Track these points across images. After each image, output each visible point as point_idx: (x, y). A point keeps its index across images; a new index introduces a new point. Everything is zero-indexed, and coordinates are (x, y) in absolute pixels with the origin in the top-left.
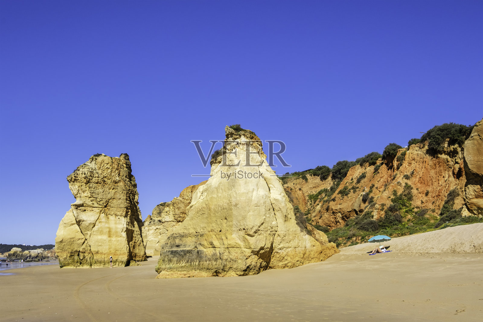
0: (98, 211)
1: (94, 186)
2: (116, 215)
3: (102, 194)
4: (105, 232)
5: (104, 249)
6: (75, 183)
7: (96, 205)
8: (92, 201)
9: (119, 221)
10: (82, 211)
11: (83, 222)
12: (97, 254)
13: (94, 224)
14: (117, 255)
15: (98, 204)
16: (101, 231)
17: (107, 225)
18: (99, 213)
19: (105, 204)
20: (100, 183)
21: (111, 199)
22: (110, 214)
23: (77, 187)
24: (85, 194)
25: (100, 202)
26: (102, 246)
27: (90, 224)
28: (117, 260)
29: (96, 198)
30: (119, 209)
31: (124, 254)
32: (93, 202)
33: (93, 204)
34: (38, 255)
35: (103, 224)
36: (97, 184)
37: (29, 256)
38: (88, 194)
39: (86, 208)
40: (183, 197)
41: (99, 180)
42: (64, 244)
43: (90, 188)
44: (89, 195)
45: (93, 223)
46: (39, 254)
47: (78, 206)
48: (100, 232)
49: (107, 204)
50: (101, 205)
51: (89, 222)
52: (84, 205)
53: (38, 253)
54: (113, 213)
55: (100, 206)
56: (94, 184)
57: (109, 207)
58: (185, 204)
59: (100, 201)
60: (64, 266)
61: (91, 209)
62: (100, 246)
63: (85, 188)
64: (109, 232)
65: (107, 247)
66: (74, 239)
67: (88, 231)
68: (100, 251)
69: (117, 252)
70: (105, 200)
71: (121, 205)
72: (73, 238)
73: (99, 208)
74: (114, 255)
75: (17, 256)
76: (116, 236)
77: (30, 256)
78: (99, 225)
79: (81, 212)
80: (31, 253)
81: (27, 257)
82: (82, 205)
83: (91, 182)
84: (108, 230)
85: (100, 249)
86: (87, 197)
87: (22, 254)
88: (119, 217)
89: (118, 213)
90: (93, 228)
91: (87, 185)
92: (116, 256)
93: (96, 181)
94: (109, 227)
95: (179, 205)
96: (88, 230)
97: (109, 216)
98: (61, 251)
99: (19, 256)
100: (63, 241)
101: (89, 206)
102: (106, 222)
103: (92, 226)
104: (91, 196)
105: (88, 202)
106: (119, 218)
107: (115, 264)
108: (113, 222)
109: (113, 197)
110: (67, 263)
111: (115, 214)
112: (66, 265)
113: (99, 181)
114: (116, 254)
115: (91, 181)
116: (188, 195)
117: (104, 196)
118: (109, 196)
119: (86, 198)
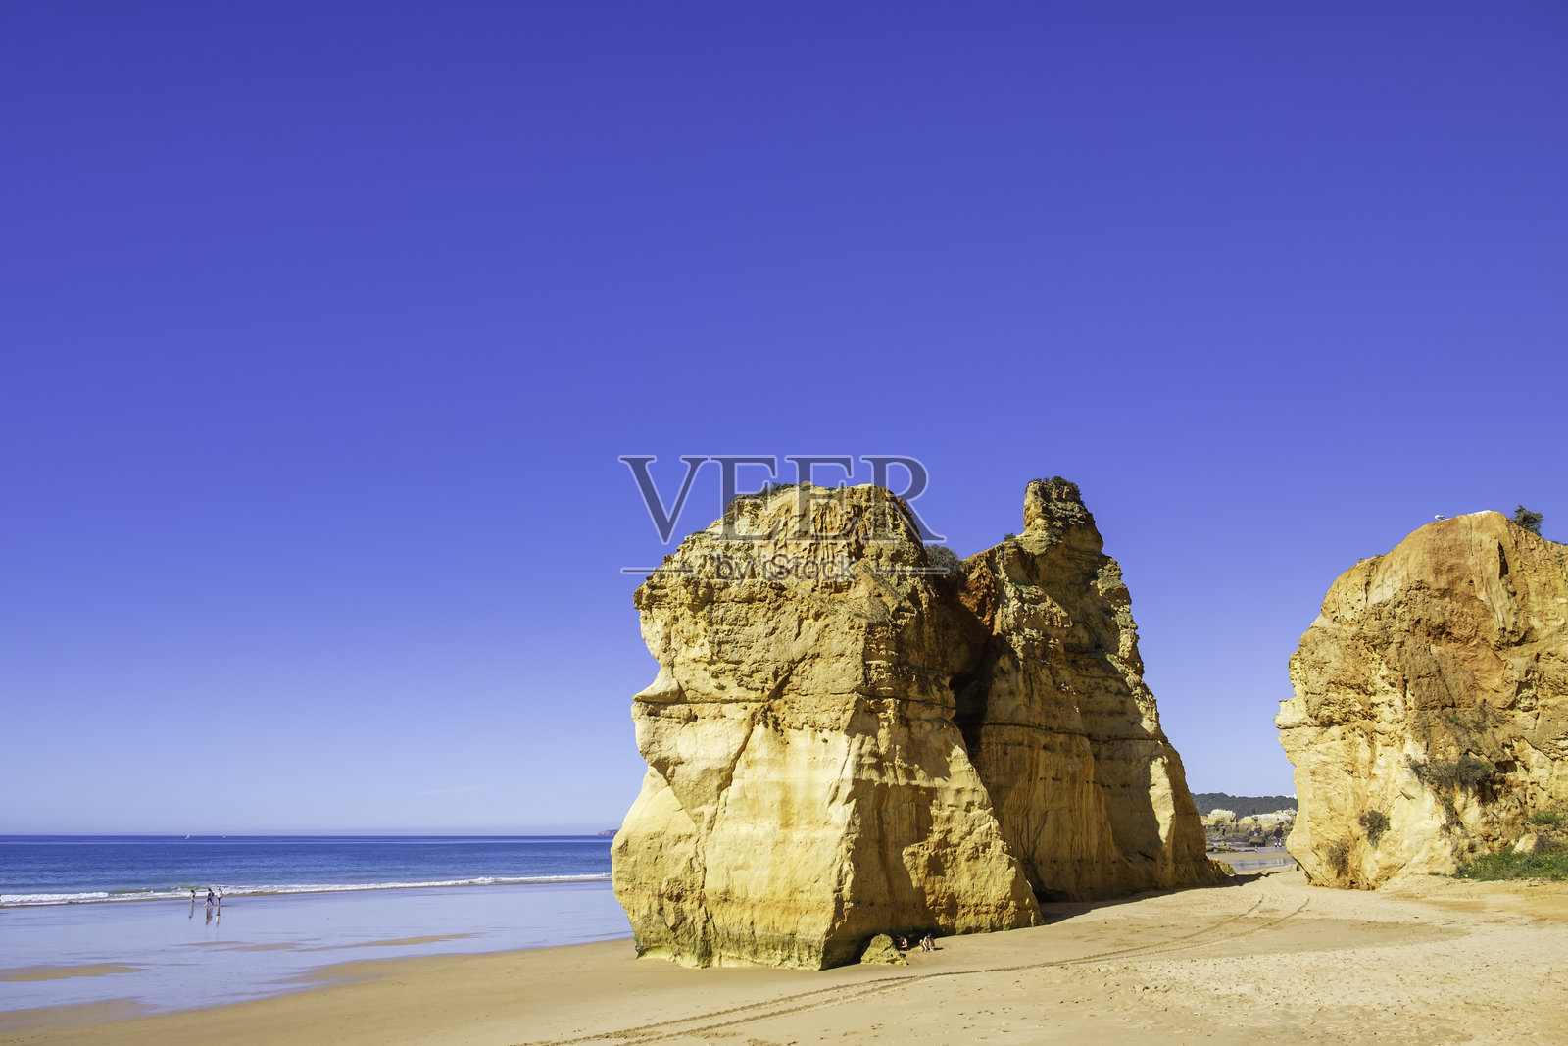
0: (747, 714)
1: (731, 616)
2: (816, 728)
3: (766, 641)
4: (768, 804)
5: (754, 882)
6: (654, 610)
7: (734, 691)
8: (717, 677)
9: (827, 751)
10: (679, 723)
11: (680, 769)
12: (726, 905)
13: (724, 774)
14: (797, 910)
15: (743, 689)
16: (753, 800)
17: (775, 776)
18: (744, 724)
19: (771, 685)
20: (760, 600)
21: (803, 658)
22: (793, 725)
23: (659, 625)
24: (695, 652)
25: (750, 677)
26: (749, 867)
27: (706, 771)
28: (792, 935)
29: (733, 662)
30: (829, 701)
31: (821, 906)
32: (723, 681)
33: (722, 688)
34: (1281, 828)
35: (760, 770)
36: (749, 603)
37: (1256, 830)
38: (702, 649)
39: (696, 708)
40: (1334, 615)
41: (754, 586)
42: (632, 859)
43: (711, 624)
44: (707, 652)
45: (721, 771)
46: (1282, 824)
47: (660, 703)
48: (751, 807)
49: (786, 681)
50: (756, 690)
51: (701, 765)
52: (689, 695)
53: (1278, 822)
54: (802, 718)
55: (752, 695)
56: (734, 607)
57: (791, 696)
58: (1343, 643)
59: (752, 672)
60: (647, 949)
61: (713, 709)
62: (742, 867)
63: (692, 628)
64: (785, 802)
65: (766, 873)
66: (663, 839)
67: (706, 802)
68: (738, 892)
69: (798, 896)
70: (772, 667)
71: (840, 681)
72: (661, 835)
73: (749, 701)
74: (786, 909)
75: (1224, 831)
76: (811, 822)
77: (1259, 831)
78: (748, 774)
79: (674, 725)
80: (1259, 822)
81: (1252, 834)
82: (679, 696)
83: (723, 599)
84: (778, 795)
85: (740, 883)
86: (700, 664)
87: (1237, 826)
88: (826, 734)
89: (824, 719)
90: (721, 788)
91: (700, 613)
92: (791, 918)
93: (744, 594)
94: (783, 784)
95: (1321, 653)
96: (702, 799)
97: (792, 732)
98: (630, 887)
99: (1229, 832)
100: (631, 847)
101: (706, 699)
102: (772, 762)
103: (716, 782)
104: (715, 658)
105: (703, 682)
106: (826, 741)
107: (786, 953)
108: (804, 759)
109: (811, 652)
110: (653, 936)
111: (811, 723)
112: (653, 945)
113: (757, 589)
114: (792, 904)
115: (722, 594)
116: (1353, 603)
117: (772, 649)
118: (795, 649)
119: (693, 665)
